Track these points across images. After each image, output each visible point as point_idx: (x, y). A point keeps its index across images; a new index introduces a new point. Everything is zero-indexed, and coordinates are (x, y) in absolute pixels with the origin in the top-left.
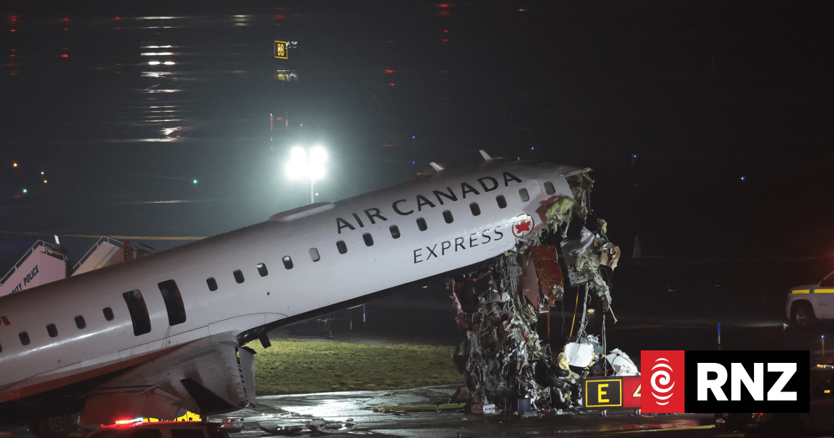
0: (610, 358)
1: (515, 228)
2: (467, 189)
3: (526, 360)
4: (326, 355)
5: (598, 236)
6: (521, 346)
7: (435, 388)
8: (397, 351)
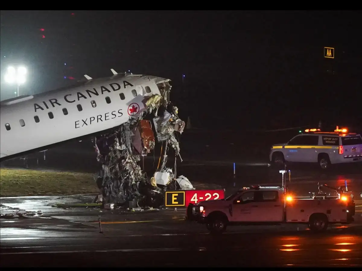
0: (178, 180)
1: (129, 110)
2: (104, 89)
3: (134, 181)
4: (25, 177)
5: (173, 115)
6: (131, 173)
7: (84, 195)
8: (63, 175)
